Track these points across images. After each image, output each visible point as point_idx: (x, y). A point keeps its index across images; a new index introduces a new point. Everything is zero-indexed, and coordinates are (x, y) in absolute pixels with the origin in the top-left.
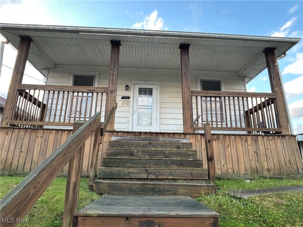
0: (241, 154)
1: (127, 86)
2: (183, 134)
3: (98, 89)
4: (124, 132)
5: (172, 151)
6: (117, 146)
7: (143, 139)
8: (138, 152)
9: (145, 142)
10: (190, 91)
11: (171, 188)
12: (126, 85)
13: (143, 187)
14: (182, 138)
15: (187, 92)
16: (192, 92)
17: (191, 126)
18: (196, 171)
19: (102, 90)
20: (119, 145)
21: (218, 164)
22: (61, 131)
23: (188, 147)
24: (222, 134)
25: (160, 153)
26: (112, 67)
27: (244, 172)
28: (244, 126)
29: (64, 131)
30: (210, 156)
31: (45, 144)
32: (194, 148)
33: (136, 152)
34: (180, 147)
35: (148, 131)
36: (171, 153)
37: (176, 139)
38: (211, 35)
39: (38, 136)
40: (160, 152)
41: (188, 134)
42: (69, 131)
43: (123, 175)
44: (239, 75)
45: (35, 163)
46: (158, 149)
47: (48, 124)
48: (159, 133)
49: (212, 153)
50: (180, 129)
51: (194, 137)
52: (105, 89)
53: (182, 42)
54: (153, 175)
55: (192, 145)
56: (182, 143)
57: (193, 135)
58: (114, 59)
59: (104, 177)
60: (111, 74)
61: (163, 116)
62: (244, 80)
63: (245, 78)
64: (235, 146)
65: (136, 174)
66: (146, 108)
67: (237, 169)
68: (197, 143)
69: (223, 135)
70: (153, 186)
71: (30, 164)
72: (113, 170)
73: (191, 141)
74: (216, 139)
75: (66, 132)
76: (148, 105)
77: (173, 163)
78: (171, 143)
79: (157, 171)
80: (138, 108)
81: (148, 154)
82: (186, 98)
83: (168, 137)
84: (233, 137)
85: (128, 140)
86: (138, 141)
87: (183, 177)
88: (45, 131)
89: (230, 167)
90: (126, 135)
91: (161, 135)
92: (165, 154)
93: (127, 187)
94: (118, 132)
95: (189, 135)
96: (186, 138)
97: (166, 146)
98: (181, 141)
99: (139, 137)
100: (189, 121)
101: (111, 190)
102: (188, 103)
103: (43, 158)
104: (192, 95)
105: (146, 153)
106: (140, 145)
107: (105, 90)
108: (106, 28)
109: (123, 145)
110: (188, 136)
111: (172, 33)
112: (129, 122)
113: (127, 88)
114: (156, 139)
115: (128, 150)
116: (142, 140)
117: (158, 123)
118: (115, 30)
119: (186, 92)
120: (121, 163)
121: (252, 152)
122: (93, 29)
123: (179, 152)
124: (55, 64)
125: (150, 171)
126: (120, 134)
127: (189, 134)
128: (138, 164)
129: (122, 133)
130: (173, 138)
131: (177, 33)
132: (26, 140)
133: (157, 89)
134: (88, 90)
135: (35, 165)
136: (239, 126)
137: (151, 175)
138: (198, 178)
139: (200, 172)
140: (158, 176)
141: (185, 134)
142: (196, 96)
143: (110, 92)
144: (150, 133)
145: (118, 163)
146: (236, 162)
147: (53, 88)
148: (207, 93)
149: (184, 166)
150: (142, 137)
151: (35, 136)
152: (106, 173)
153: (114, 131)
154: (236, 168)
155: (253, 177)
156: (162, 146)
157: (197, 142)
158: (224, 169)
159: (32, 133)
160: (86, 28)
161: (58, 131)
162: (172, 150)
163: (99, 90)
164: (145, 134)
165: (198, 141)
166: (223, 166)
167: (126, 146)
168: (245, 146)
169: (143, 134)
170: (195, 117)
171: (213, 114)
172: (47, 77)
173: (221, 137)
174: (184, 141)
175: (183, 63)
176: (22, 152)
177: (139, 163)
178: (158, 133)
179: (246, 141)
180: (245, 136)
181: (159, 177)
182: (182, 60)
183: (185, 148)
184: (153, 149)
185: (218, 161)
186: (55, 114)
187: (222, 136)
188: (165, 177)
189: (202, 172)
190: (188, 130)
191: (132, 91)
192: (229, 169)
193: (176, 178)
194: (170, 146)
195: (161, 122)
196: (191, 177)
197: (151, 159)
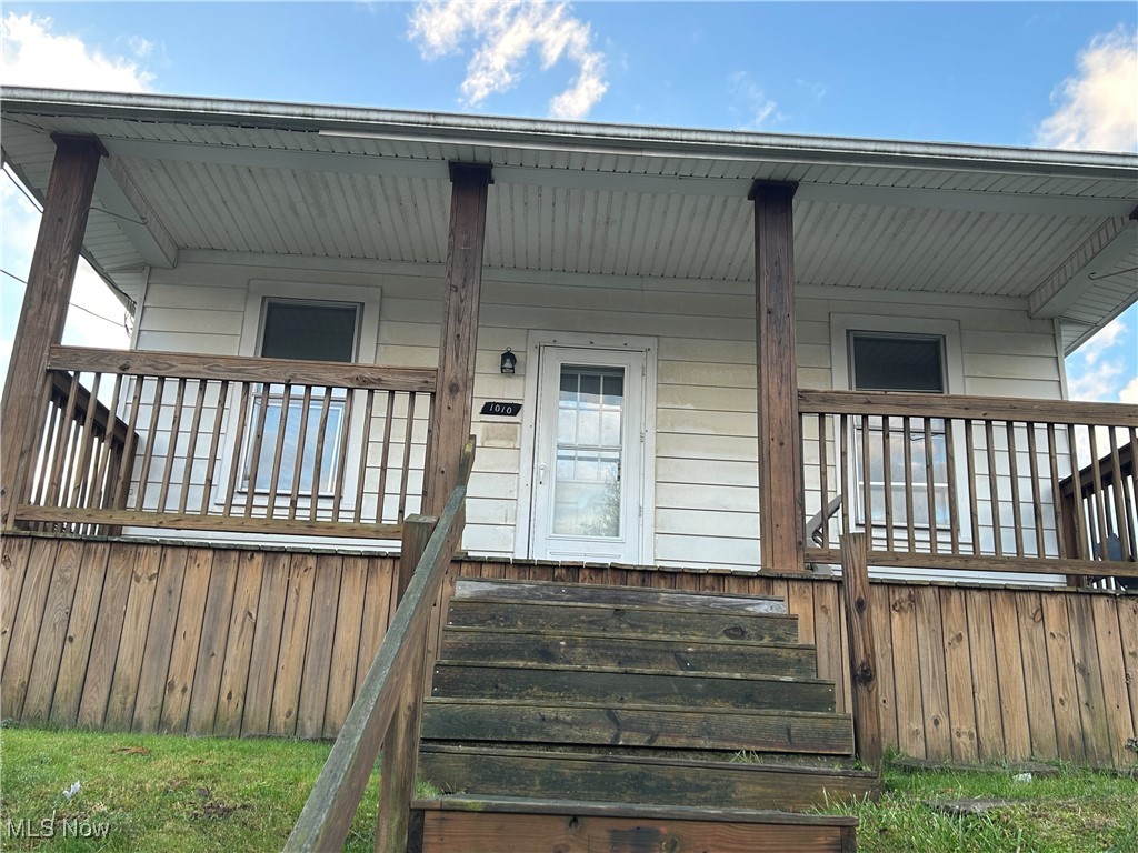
0: (1014, 675)
1: (508, 356)
2: (758, 577)
3: (393, 374)
4: (505, 563)
5: (710, 647)
6: (482, 622)
7: (587, 593)
8: (572, 644)
9: (597, 605)
10: (795, 393)
11: (707, 777)
12: (504, 350)
13: (599, 772)
14: (753, 595)
15: (780, 394)
16: (803, 395)
17: (794, 546)
18: (803, 722)
19: (411, 379)
20: (493, 617)
21: (910, 716)
22: (235, 556)
23: (780, 632)
24: (931, 585)
25: (661, 651)
26: (457, 280)
27: (1028, 753)
28: (1051, 551)
29: (249, 555)
30: (863, 665)
31: (167, 609)
32: (804, 637)
33: (563, 643)
34: (743, 632)
35: (609, 561)
36: (708, 653)
37: (728, 600)
38: (891, 147)
39: (139, 574)
40: (661, 646)
41: (781, 578)
42: (272, 556)
43: (521, 729)
44: (1033, 310)
45: (127, 687)
46: (655, 637)
47: (182, 524)
48: (655, 571)
49: (869, 652)
50: (746, 555)
51: (809, 594)
52: (422, 375)
53: (763, 174)
54: (638, 731)
55: (796, 626)
56: (752, 614)
57: (802, 584)
58: (466, 245)
59: (446, 737)
60: (452, 311)
61: (670, 495)
62: (1055, 337)
63: (1063, 327)
64: (988, 640)
65: (571, 724)
66: (595, 459)
67: (996, 740)
68: (822, 619)
69: (936, 590)
70: (638, 767)
71: (105, 691)
72: (482, 707)
73: (795, 610)
74: (905, 605)
75: (259, 558)
76: (604, 443)
77: (716, 689)
78: (706, 613)
79: (654, 715)
80: (559, 458)
81: (611, 656)
82: (775, 422)
83: (694, 591)
84: (978, 597)
85: (527, 598)
86: (567, 600)
87: (756, 743)
88: (169, 551)
89: (964, 729)
90: (512, 575)
91: (663, 582)
92: (683, 655)
93: (540, 769)
94: (480, 562)
95: (784, 585)
96: (771, 596)
97: (687, 626)
98: (750, 609)
99: (570, 584)
100: (785, 523)
101: (478, 779)
102: (782, 444)
103: (158, 669)
104: (804, 407)
105: (603, 651)
106: (576, 616)
107: (427, 382)
108: (435, 115)
109: (506, 618)
110: (780, 589)
111: (721, 137)
112: (515, 519)
113: (508, 365)
114: (645, 594)
115: (532, 636)
116: (584, 599)
117: (649, 530)
118: (473, 122)
119: (774, 392)
120: (505, 686)
121: (1064, 665)
122: (381, 116)
123: (742, 648)
124: (179, 249)
125: (623, 716)
126: (487, 571)
127: (788, 579)
128: (574, 691)
129: (498, 568)
130: (715, 592)
131: (743, 139)
132: (89, 589)
133: (644, 370)
134: (351, 379)
135: (126, 698)
136: (1030, 550)
137: (628, 733)
138: (813, 749)
139: (820, 724)
140: (657, 736)
141: (767, 579)
142: (822, 415)
143: (446, 391)
144: (615, 569)
145: (497, 687)
146: (993, 710)
147: (201, 368)
148: (869, 403)
149: (759, 705)
150: (581, 584)
151: (126, 574)
152: (453, 722)
153: (462, 557)
154: (989, 732)
155: (1055, 768)
156: (673, 622)
157: (820, 614)
158: (939, 737)
159: (113, 561)
160: (349, 114)
161: (223, 553)
162: (711, 640)
163: (402, 378)
164: (596, 576)
165: (825, 609)
166: (932, 724)
167: (519, 623)
168: (1031, 641)
169: (587, 572)
170: (813, 506)
171: (893, 493)
172: (144, 307)
173: (929, 594)
174: (764, 608)
175: (764, 267)
176: (71, 639)
177: (578, 687)
178: (651, 572)
179: (1038, 618)
180: (1033, 596)
181: (660, 742)
182: (763, 253)
183: (766, 640)
184: (632, 635)
185: (911, 704)
186: (209, 481)
187: (930, 590)
188: (683, 740)
189: (831, 726)
190: (783, 562)
191: (531, 381)
192: (959, 736)
193: (727, 746)
194: (702, 628)
195: (659, 521)
196: (786, 747)
197: (626, 673)
